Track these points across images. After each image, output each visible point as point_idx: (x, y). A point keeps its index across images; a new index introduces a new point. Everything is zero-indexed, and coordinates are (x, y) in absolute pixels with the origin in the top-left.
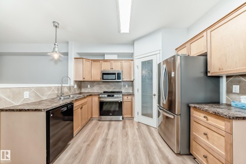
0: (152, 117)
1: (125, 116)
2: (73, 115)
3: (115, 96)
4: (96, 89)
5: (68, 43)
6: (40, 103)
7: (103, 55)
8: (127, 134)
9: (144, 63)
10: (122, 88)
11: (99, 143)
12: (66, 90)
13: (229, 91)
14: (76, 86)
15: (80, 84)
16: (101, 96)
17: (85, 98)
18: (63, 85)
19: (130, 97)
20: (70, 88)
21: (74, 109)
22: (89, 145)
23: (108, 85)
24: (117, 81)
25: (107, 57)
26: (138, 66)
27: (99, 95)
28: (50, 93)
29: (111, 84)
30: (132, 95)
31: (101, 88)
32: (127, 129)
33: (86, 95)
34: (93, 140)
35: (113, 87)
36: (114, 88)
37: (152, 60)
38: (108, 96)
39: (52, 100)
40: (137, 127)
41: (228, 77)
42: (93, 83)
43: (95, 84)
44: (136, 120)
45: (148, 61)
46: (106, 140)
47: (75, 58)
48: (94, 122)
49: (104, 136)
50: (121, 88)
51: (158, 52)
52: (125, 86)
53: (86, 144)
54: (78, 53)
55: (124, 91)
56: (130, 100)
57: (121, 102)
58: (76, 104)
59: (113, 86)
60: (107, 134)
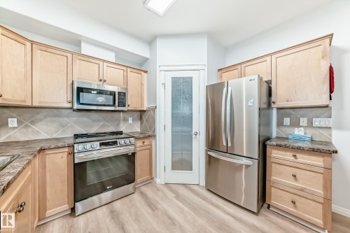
0: (191, 169)
9: (175, 81)
10: (122, 124)
13: (280, 124)
19: (147, 142)
23: (85, 119)
24: (118, 109)
26: (164, 84)
27: (72, 146)
32: (160, 207)
35: (101, 124)
36: (103, 126)
37: (191, 78)
38: (102, 144)
40: (174, 195)
41: (278, 109)
44: (159, 181)
45: (184, 78)
50: (118, 125)
52: (126, 120)
55: (125, 129)
56: (149, 147)
57: (134, 154)
59: (98, 121)
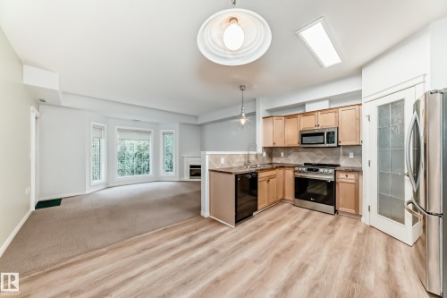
0: (403, 222)
1: (340, 209)
2: (257, 189)
3: (321, 170)
4: (292, 160)
5: (255, 100)
6: (231, 168)
7: (303, 105)
8: (332, 232)
9: (383, 110)
10: (341, 158)
11: (285, 227)
12: (253, 159)
14: (265, 154)
15: (271, 151)
16: (297, 169)
17: (272, 169)
18: (250, 153)
19: (352, 176)
20: (257, 156)
21: (259, 180)
22: (273, 224)
24: (328, 145)
25: (309, 108)
26: (369, 116)
27: (293, 167)
28: (238, 160)
29: (319, 151)
30: (358, 172)
31: (300, 157)
33: (275, 166)
34: (279, 221)
35: (323, 157)
36: (324, 159)
37: (403, 100)
38: (309, 170)
39: (240, 167)
40: (361, 231)
42: (288, 149)
43: (291, 151)
44: (365, 220)
45: (392, 103)
46: (295, 227)
47: (264, 118)
48: (286, 205)
49: (294, 222)
50: (338, 159)
51: (421, 79)
52: (346, 155)
53: (270, 222)
54: (267, 110)
55: (343, 163)
56: (354, 181)
57: (333, 183)
58: (261, 175)
59: (321, 155)
60: (300, 222)
